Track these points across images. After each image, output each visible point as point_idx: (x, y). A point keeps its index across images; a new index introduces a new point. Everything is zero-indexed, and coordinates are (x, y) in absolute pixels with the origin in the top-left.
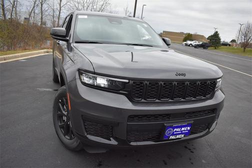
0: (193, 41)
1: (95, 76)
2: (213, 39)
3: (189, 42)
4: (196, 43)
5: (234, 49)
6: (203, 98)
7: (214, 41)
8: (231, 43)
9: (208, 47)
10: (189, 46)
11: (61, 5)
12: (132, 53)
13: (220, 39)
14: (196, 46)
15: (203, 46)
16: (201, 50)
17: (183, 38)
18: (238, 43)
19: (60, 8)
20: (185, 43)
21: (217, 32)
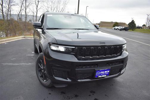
0: (119, 26)
1: (58, 45)
2: (131, 25)
3: (116, 27)
4: (121, 28)
5: (144, 30)
6: (116, 55)
7: (132, 26)
8: (142, 27)
9: (128, 30)
10: (117, 29)
11: (38, 9)
12: (78, 34)
13: (135, 25)
14: (121, 30)
15: (125, 29)
16: (124, 32)
17: (113, 25)
18: (147, 26)
19: (37, 11)
20: (114, 28)
21: (133, 20)
